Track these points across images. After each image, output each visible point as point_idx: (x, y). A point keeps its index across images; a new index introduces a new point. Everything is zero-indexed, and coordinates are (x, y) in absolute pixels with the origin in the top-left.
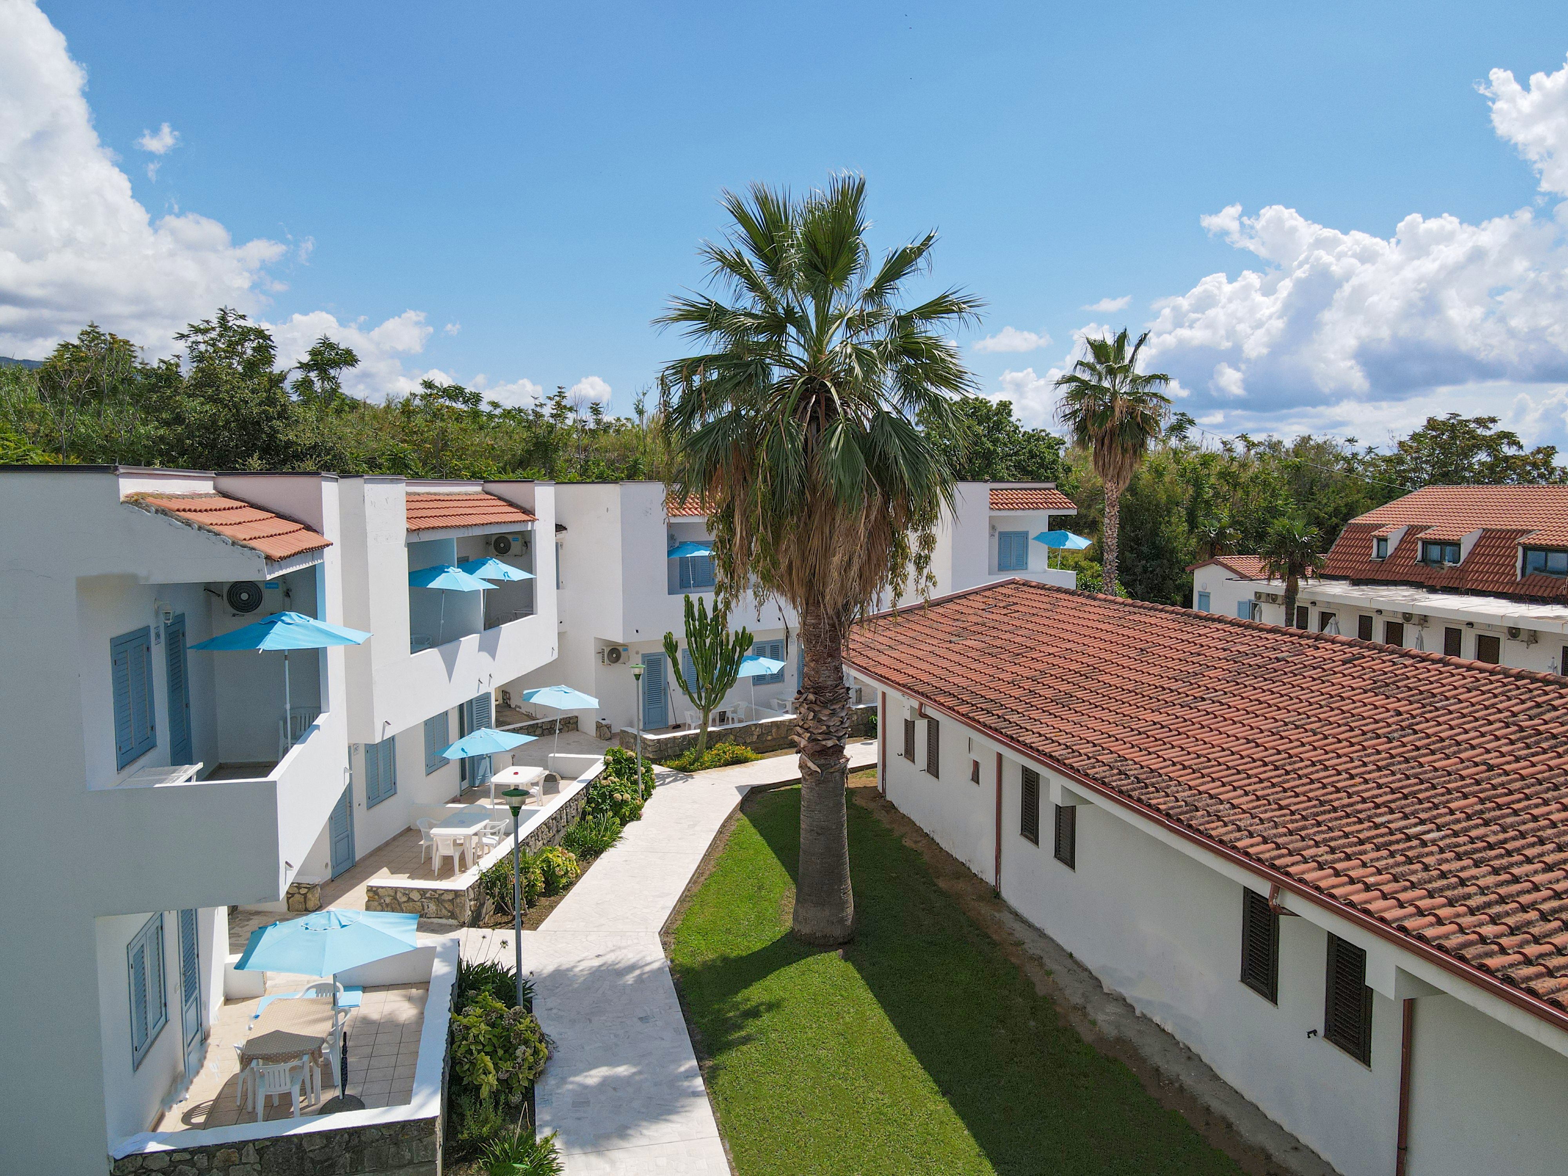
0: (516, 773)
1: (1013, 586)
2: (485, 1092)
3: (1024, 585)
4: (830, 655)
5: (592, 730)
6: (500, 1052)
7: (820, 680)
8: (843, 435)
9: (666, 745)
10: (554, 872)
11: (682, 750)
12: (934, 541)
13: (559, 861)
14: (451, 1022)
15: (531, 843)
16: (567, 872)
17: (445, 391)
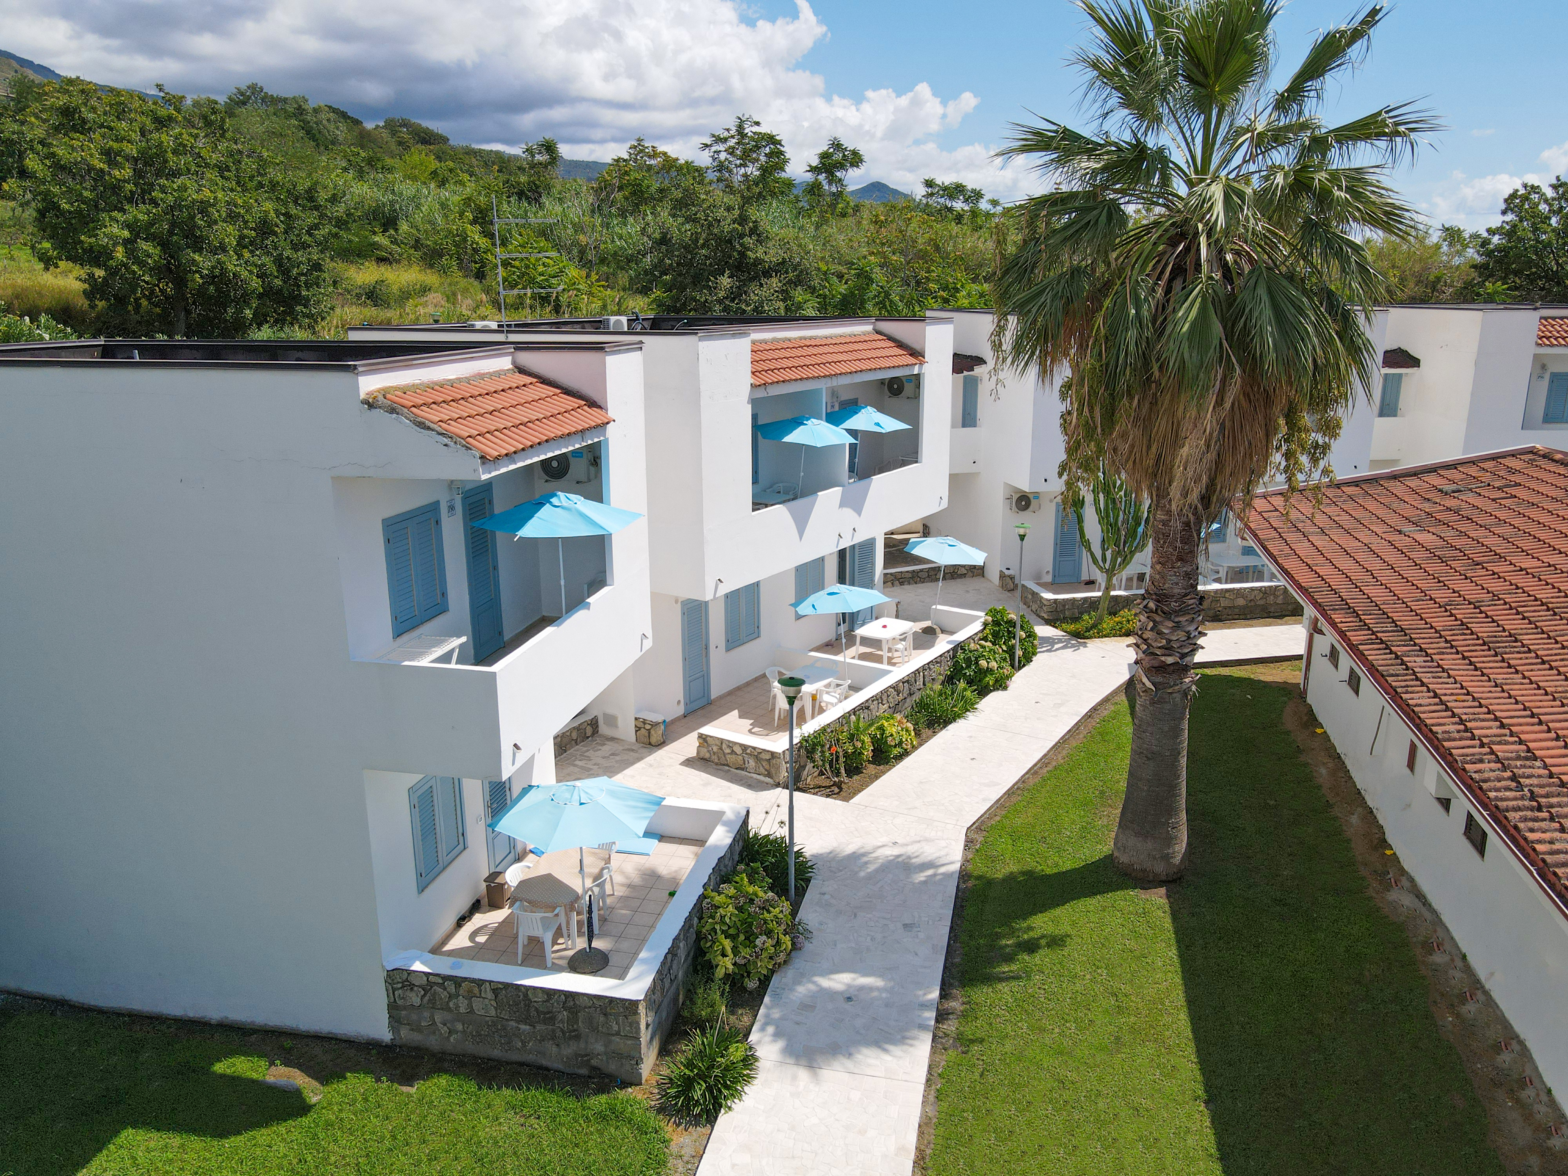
0: (885, 627)
1: (1531, 456)
2: (720, 973)
3: (1544, 456)
4: (1180, 559)
5: (996, 579)
6: (742, 937)
7: (1167, 586)
8: (1199, 300)
9: (1064, 606)
10: (886, 741)
11: (1082, 613)
12: (1338, 426)
13: (894, 730)
14: (702, 897)
15: (872, 707)
16: (901, 742)
17: (945, 189)
